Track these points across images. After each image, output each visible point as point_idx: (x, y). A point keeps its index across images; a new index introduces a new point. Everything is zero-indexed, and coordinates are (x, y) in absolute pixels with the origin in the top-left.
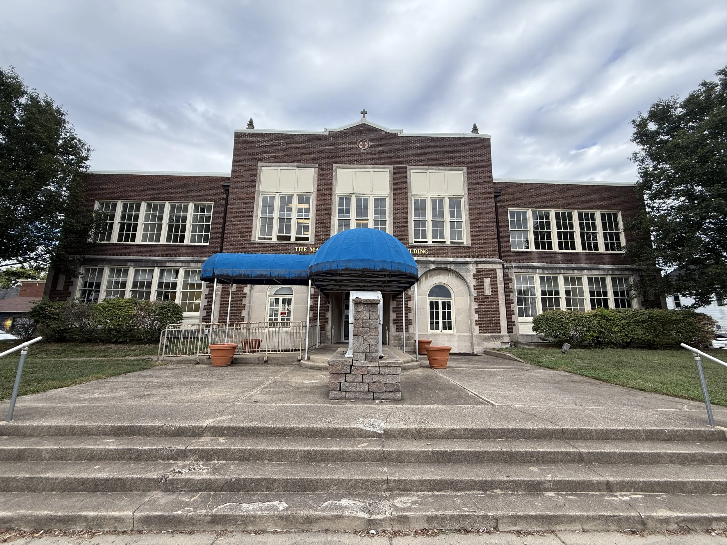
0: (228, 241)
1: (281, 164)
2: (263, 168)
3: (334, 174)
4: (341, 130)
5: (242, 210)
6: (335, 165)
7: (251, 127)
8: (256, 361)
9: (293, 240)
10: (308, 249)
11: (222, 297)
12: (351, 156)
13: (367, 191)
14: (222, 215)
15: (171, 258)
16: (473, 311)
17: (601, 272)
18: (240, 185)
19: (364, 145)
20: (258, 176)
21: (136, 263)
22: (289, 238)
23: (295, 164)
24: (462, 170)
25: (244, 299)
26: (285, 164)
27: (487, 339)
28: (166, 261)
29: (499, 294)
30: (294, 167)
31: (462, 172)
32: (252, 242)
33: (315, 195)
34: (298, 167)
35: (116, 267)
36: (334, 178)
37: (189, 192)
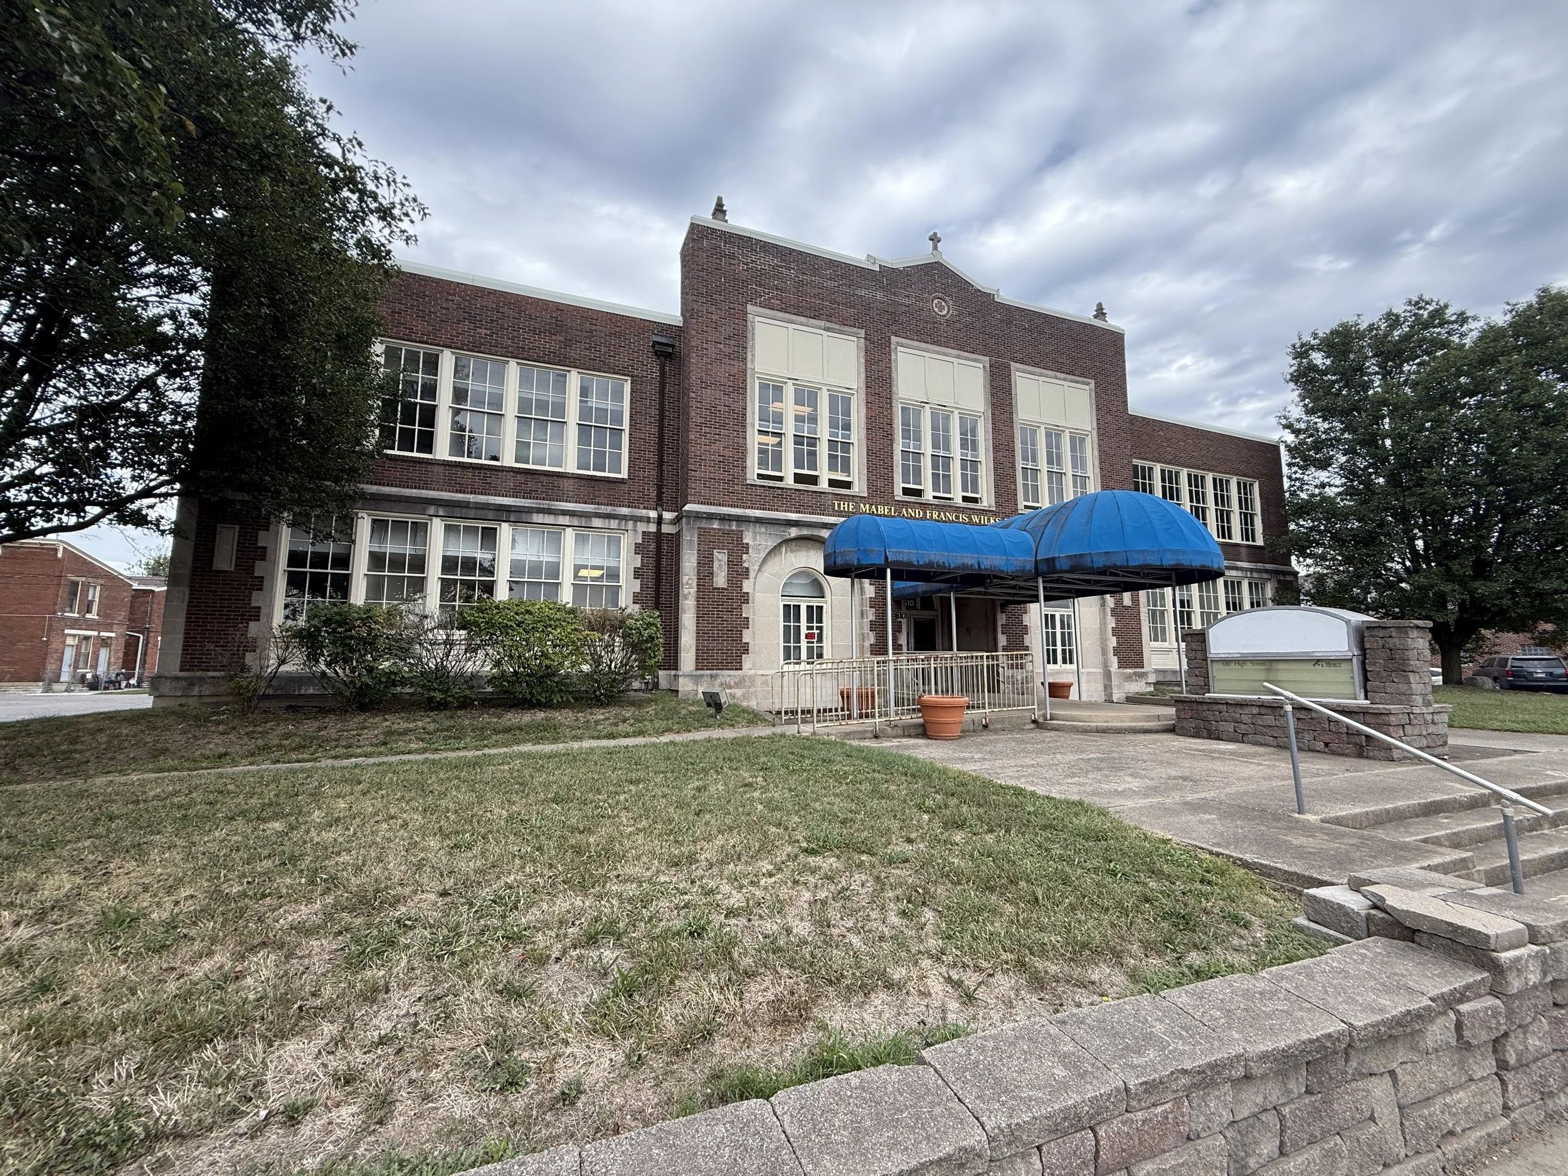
0: (697, 474)
1: (794, 318)
2: (758, 318)
3: (893, 357)
4: (900, 266)
5: (722, 408)
6: (894, 339)
7: (720, 215)
8: (971, 727)
9: (824, 485)
10: (857, 507)
11: (698, 599)
12: (922, 325)
13: (950, 403)
14: (654, 412)
15: (545, 504)
16: (1110, 632)
17: (1240, 574)
18: (712, 351)
19: (941, 308)
20: (749, 335)
21: (451, 508)
22: (814, 480)
23: (822, 323)
24: (1088, 384)
25: (744, 606)
26: (802, 319)
27: (1129, 678)
28: (530, 510)
29: (1141, 605)
30: (820, 328)
31: (1087, 387)
32: (748, 482)
33: (863, 396)
34: (827, 329)
35: (391, 517)
36: (893, 365)
37: (567, 343)
